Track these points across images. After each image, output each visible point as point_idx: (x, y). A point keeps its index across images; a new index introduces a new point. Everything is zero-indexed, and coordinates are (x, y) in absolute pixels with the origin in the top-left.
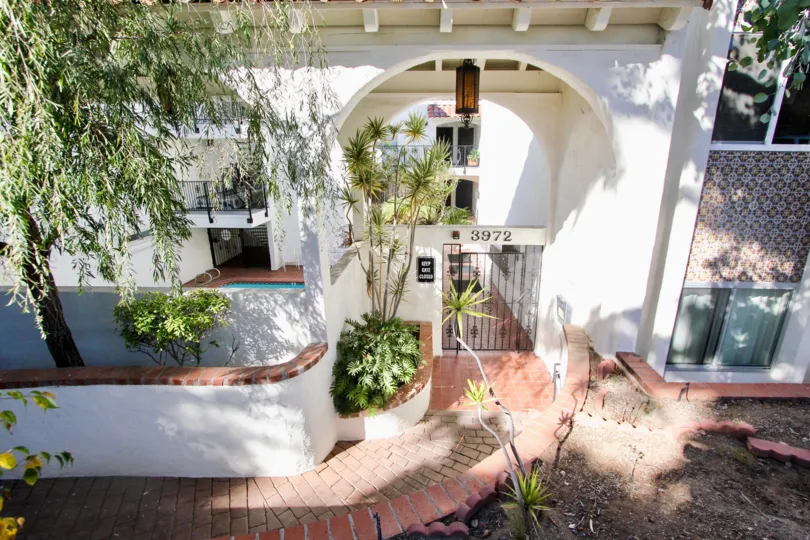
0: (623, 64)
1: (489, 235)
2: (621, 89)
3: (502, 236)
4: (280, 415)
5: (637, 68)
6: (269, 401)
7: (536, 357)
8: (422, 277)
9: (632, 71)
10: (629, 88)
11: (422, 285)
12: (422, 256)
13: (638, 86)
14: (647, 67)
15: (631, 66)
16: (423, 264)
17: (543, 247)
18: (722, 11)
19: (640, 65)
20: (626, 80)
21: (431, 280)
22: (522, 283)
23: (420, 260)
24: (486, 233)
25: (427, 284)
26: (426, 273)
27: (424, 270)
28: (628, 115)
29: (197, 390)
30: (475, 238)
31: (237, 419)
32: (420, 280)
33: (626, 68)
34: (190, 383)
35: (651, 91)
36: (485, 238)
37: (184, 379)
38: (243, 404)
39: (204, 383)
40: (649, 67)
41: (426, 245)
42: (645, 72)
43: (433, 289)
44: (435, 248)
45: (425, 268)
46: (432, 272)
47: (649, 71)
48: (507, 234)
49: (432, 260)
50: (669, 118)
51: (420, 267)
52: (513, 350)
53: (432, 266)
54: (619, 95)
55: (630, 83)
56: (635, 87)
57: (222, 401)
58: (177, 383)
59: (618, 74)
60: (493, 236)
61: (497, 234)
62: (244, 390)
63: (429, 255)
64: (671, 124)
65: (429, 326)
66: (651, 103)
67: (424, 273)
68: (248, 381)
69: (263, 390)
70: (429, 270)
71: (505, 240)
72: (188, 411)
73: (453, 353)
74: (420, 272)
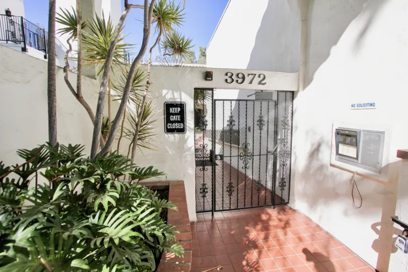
1: (244, 78)
3: (257, 80)
7: (294, 211)
8: (170, 126)
12: (171, 101)
16: (172, 110)
17: (293, 94)
21: (182, 131)
22: (276, 133)
23: (168, 106)
24: (240, 76)
26: (176, 122)
30: (229, 80)
32: (169, 131)
36: (240, 81)
41: (175, 88)
43: (185, 141)
44: (185, 92)
46: (182, 120)
48: (262, 77)
49: (182, 106)
51: (168, 114)
52: (269, 206)
53: (182, 114)
60: (248, 79)
61: (251, 77)
63: (178, 100)
65: (181, 185)
67: (173, 122)
70: (178, 118)
71: (260, 83)
73: (208, 216)
74: (168, 121)
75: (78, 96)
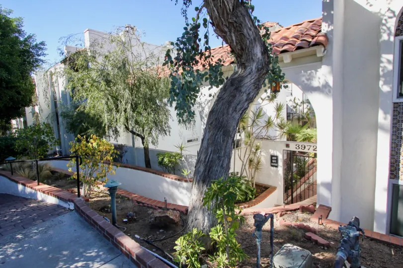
0: (306, 71)
1: (305, 147)
2: (306, 82)
4: (186, 194)
5: (312, 72)
6: (183, 188)
8: (272, 164)
9: (310, 74)
10: (310, 81)
11: (272, 168)
12: (273, 155)
13: (314, 79)
14: (316, 71)
15: (309, 72)
16: (273, 158)
18: (384, 33)
19: (313, 71)
20: (308, 78)
21: (277, 167)
23: (272, 156)
24: (303, 146)
25: (275, 168)
26: (275, 163)
27: (274, 161)
28: (311, 92)
29: (167, 179)
30: (298, 148)
31: (175, 191)
32: (272, 166)
33: (307, 73)
34: (166, 177)
35: (320, 80)
36: (303, 148)
37: (165, 175)
38: (177, 187)
39: (169, 178)
40: (317, 71)
41: (274, 149)
42: (316, 73)
43: (277, 171)
44: (279, 152)
45: (274, 160)
46: (277, 163)
47: (317, 73)
48: (315, 147)
49: (277, 157)
50: (330, 92)
51: (272, 160)
53: (277, 160)
54: (306, 84)
55: (310, 78)
56: (312, 80)
57: (173, 184)
58: (164, 176)
59: (304, 76)
62: (178, 182)
63: (275, 154)
64: (331, 94)
65: (274, 188)
66: (321, 86)
68: (179, 180)
69: (182, 184)
70: (275, 161)
71: (314, 150)
72: (165, 185)
74: (272, 162)
75: (240, 159)
